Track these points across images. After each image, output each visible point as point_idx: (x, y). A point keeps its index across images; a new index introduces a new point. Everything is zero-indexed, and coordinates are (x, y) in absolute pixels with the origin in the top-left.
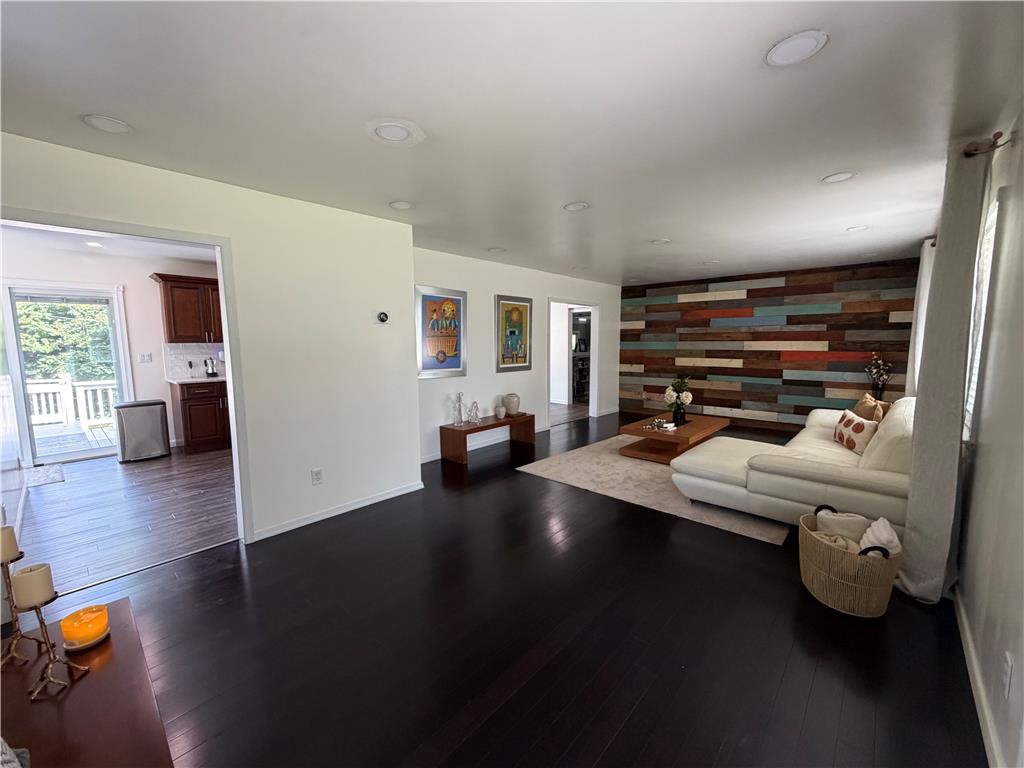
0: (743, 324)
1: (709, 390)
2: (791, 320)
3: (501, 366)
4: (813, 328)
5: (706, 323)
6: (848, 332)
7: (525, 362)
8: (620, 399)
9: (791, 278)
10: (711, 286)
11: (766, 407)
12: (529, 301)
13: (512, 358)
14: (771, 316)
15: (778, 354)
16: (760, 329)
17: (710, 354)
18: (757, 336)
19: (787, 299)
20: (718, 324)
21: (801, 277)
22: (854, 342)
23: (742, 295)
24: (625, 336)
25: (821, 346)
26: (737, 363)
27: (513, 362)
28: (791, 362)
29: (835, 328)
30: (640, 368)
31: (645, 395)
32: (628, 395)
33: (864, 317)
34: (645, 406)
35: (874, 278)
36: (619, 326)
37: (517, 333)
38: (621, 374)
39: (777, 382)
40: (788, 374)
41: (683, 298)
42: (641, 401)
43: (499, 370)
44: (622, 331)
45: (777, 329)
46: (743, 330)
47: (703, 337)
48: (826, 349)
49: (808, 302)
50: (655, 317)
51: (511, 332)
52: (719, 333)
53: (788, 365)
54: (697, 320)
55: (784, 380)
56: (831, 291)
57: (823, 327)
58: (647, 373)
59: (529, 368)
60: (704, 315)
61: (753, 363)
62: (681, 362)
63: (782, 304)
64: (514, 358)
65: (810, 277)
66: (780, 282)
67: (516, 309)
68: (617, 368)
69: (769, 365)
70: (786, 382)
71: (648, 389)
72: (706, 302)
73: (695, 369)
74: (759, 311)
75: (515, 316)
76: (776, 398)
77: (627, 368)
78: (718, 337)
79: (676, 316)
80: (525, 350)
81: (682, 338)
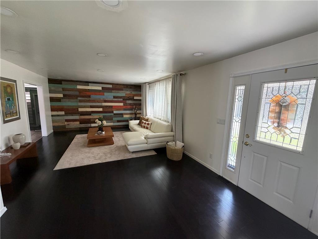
0: (102, 97)
1: (93, 118)
2: (114, 97)
3: (6, 119)
4: (120, 100)
5: (89, 97)
6: (127, 101)
7: (17, 115)
8: (53, 126)
9: (114, 86)
10: (90, 84)
11: (110, 122)
12: (15, 81)
13: (11, 114)
14: (109, 95)
15: (112, 106)
16: (107, 99)
17: (92, 107)
18: (105, 101)
19: (113, 91)
20: (93, 97)
21: (116, 86)
22: (129, 103)
23: (100, 88)
24: (52, 100)
25: (122, 104)
26: (101, 109)
27: (11, 116)
28: (115, 109)
29: (124, 99)
30: (63, 113)
31: (66, 123)
32: (56, 124)
33: (130, 97)
34: (66, 127)
35: (131, 88)
36: (49, 95)
37: (11, 99)
38: (52, 116)
39: (112, 114)
40: (115, 112)
41: (79, 87)
42: (65, 126)
43: (5, 122)
44: (50, 97)
45: (111, 99)
46: (102, 99)
47: (89, 101)
48: (123, 105)
49: (118, 93)
50: (67, 93)
51: (8, 99)
52: (94, 100)
53: (114, 109)
54: (86, 95)
55: (114, 114)
56: (123, 90)
57: (122, 99)
58: (66, 114)
59: (19, 118)
60: (88, 94)
61: (105, 109)
62: (80, 110)
63: (112, 92)
64: (12, 114)
65: (118, 86)
66: (111, 86)
67: (9, 86)
68: (50, 113)
69: (110, 110)
70: (115, 114)
71: (67, 121)
72: (89, 89)
73: (87, 112)
74: (105, 94)
75: (9, 90)
76: (112, 119)
77: (55, 113)
78: (94, 101)
79: (77, 93)
80: (16, 109)
81: (80, 101)
